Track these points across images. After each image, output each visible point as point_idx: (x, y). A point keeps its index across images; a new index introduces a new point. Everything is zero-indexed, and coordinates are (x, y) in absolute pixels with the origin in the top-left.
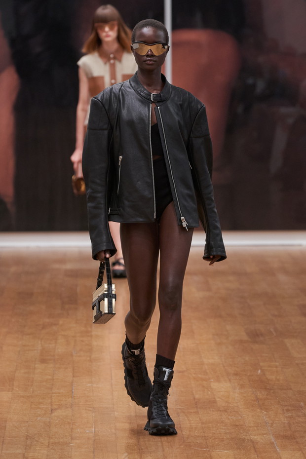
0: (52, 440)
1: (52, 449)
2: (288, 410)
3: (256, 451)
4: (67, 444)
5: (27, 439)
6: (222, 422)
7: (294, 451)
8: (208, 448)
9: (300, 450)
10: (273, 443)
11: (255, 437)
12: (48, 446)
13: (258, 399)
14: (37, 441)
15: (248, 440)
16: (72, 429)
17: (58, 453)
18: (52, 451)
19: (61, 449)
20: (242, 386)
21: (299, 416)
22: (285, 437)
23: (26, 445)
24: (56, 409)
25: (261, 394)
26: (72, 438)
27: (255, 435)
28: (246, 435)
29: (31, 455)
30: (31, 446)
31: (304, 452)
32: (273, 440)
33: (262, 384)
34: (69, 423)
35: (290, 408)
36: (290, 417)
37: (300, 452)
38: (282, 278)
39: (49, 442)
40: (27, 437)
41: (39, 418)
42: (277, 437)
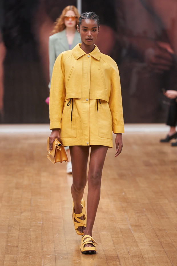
0: (21, 227)
1: (21, 232)
2: (137, 213)
3: (121, 233)
4: (29, 229)
5: (9, 227)
6: (105, 218)
7: (140, 232)
8: (98, 231)
9: (143, 232)
10: (130, 229)
11: (121, 226)
12: (19, 230)
13: (123, 207)
14: (14, 228)
15: (118, 227)
16: (31, 222)
17: (24, 234)
18: (21, 233)
19: (26, 232)
20: (115, 201)
21: (143, 216)
22: (136, 226)
23: (9, 230)
24: (23, 212)
25: (124, 205)
26: (31, 226)
27: (121, 225)
28: (117, 225)
29: (11, 234)
30: (11, 230)
31: (145, 233)
32: (130, 227)
33: (125, 200)
34: (29, 219)
35: (138, 211)
36: (139, 216)
37: (143, 233)
38: (135, 147)
39: (20, 228)
40: (9, 226)
41: (15, 217)
42: (132, 226)
